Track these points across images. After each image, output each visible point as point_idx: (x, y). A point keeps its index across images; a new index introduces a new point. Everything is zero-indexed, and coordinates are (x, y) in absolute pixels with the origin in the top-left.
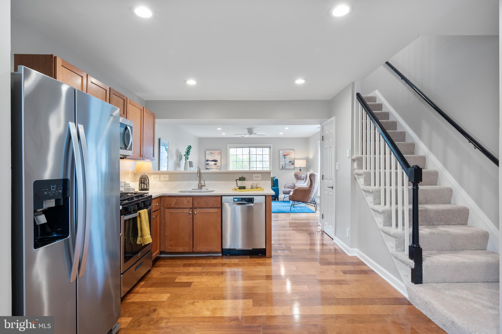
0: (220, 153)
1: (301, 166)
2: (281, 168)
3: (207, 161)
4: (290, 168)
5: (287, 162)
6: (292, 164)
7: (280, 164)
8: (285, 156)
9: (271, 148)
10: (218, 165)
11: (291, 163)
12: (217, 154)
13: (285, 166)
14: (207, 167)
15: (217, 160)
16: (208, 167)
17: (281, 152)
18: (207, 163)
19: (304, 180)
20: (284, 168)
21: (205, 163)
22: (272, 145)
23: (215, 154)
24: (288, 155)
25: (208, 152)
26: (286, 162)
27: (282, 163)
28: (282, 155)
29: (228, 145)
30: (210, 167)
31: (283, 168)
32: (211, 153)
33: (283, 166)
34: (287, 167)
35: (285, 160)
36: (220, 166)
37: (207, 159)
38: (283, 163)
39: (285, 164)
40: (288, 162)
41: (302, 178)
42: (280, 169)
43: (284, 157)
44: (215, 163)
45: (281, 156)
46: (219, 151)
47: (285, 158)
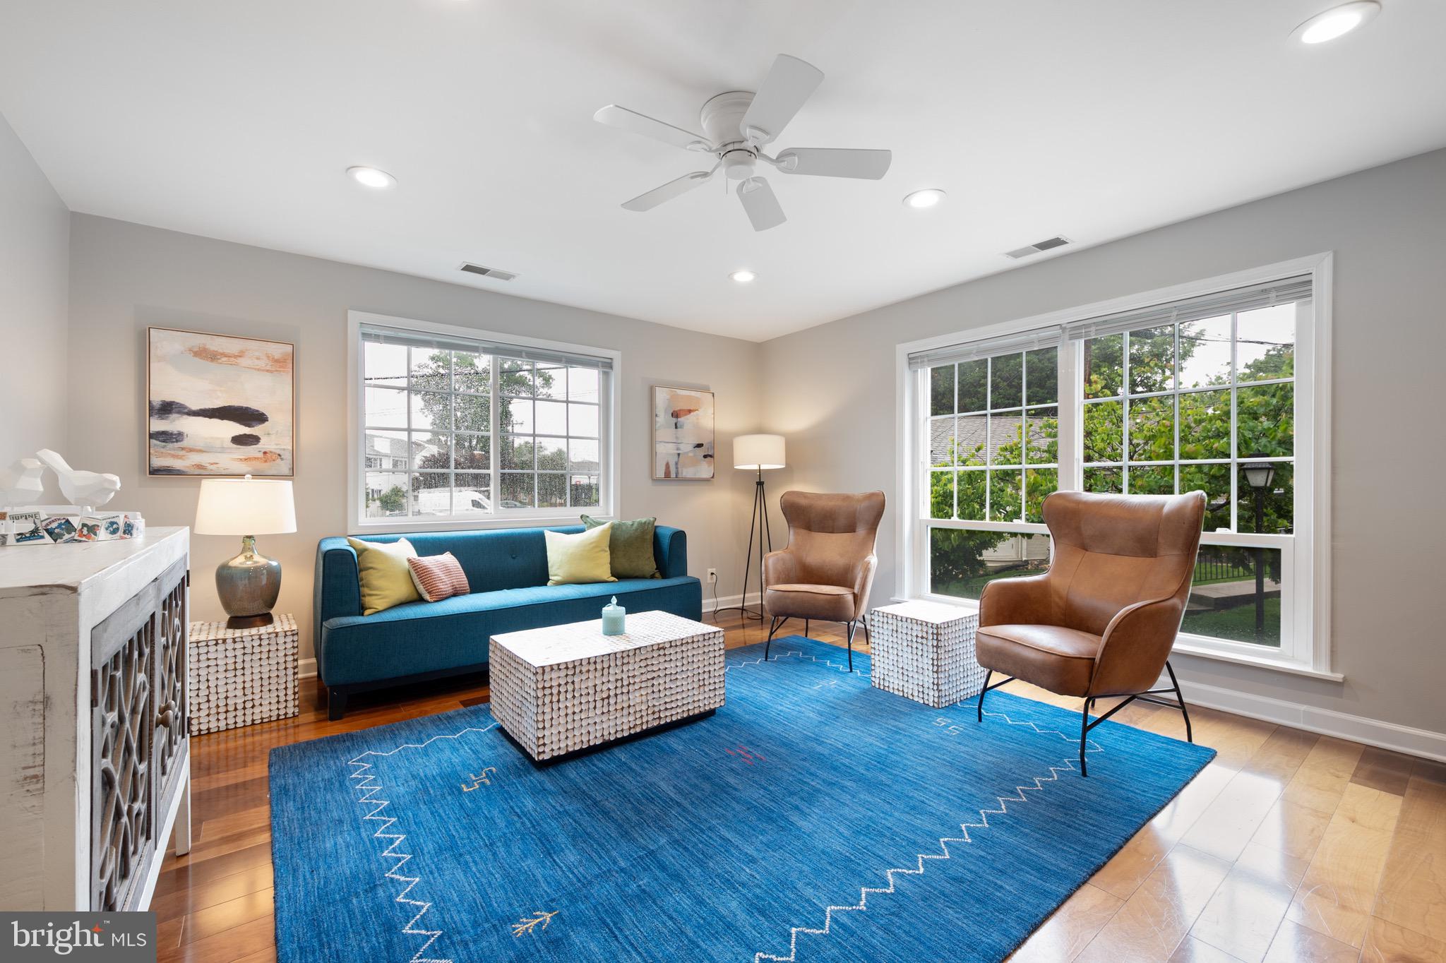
0: (291, 363)
1: (764, 467)
2: (660, 473)
3: (167, 409)
4: (698, 476)
5: (687, 447)
6: (705, 456)
7: (653, 453)
8: (676, 415)
9: (611, 367)
10: (265, 444)
11: (701, 452)
12: (262, 363)
13: (677, 464)
14: (158, 462)
15: (262, 410)
16: (174, 456)
17: (662, 396)
18: (158, 425)
19: (851, 528)
20: (673, 475)
21: (142, 425)
22: (615, 355)
23: (244, 362)
24: (690, 411)
25: (164, 343)
26: (681, 446)
27: (665, 451)
28: (666, 411)
29: (355, 317)
30: (195, 459)
31: (670, 472)
32: (203, 354)
33: (667, 466)
34: (687, 472)
35: (677, 438)
36: (288, 456)
37: (160, 393)
38: (671, 449)
39: (679, 454)
40: (690, 448)
41: (842, 521)
42: (656, 481)
43: (674, 420)
44: (240, 429)
45: (663, 418)
46: (279, 350)
47: (676, 428)
